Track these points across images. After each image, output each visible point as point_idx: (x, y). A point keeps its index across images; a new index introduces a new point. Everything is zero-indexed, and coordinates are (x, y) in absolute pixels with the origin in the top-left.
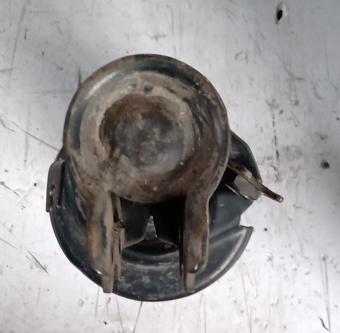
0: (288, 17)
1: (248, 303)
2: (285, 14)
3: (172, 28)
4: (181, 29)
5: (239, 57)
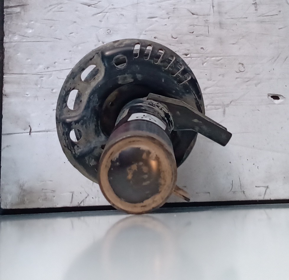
0: (275, 104)
1: (54, 72)
2: (276, 101)
3: (262, 15)
4: (262, 22)
5: (241, 65)
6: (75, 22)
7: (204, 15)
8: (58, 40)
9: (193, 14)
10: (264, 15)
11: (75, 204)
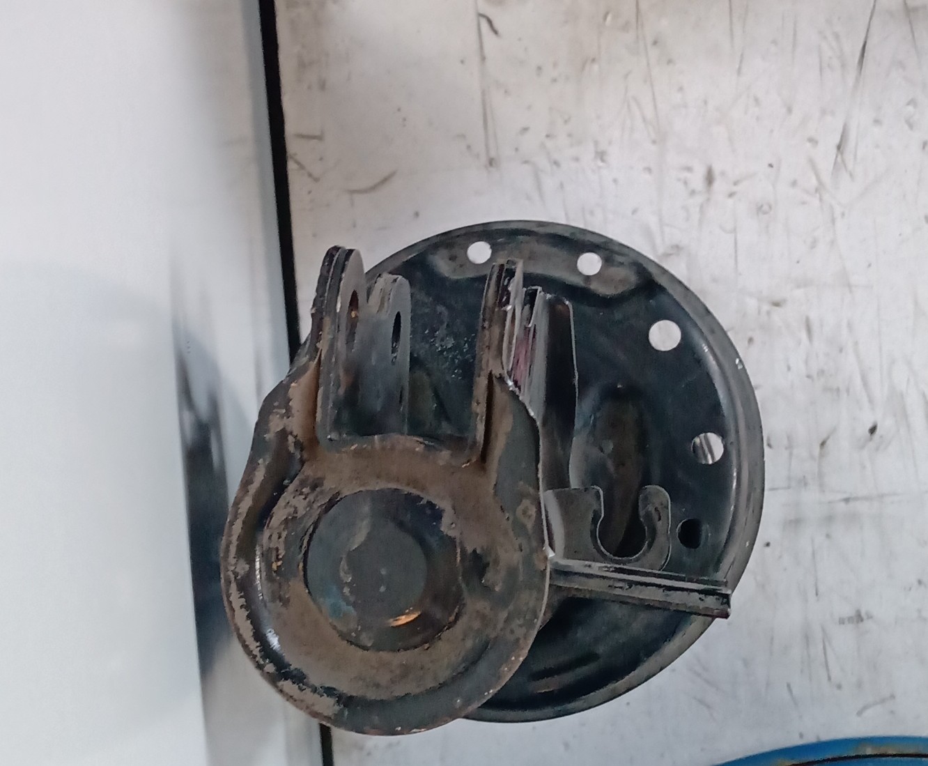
6: (790, 110)
7: (821, 475)
8: (737, 66)
9: (823, 444)
10: (827, 644)
11: (292, 146)
